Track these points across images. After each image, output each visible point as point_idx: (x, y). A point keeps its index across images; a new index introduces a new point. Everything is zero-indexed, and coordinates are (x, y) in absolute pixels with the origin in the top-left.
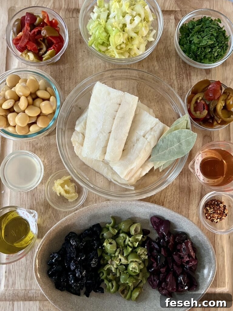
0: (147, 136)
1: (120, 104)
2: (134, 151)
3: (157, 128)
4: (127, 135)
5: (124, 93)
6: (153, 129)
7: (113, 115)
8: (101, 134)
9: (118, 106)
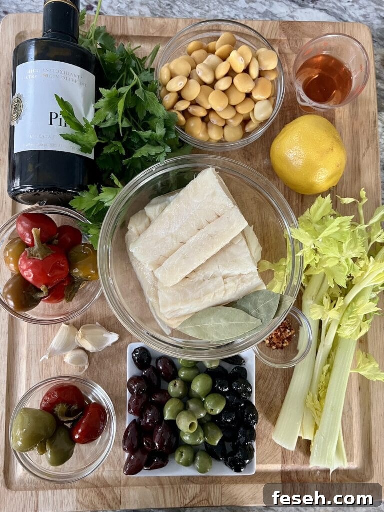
0: (227, 280)
1: (219, 217)
2: (199, 288)
3: (248, 278)
4: (203, 262)
5: (233, 206)
6: (242, 276)
7: (201, 224)
8: (171, 237)
9: (215, 217)
